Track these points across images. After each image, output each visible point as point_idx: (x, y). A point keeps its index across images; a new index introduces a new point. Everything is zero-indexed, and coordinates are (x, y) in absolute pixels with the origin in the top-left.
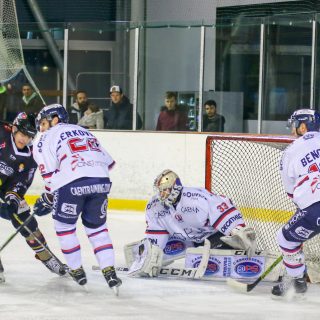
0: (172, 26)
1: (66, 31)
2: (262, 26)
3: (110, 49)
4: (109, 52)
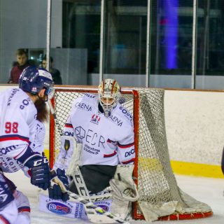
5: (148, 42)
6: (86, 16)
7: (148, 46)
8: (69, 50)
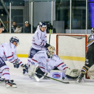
0: (43, 1)
5: (86, 19)
6: (64, 10)
7: (86, 20)
8: (57, 21)
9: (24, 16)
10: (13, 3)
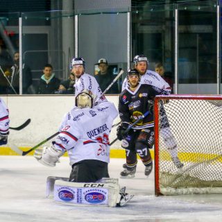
0: (103, 13)
1: (20, 19)
2: (176, 10)
3: (47, 32)
4: (46, 35)
9: (49, 51)
10: (26, 18)
